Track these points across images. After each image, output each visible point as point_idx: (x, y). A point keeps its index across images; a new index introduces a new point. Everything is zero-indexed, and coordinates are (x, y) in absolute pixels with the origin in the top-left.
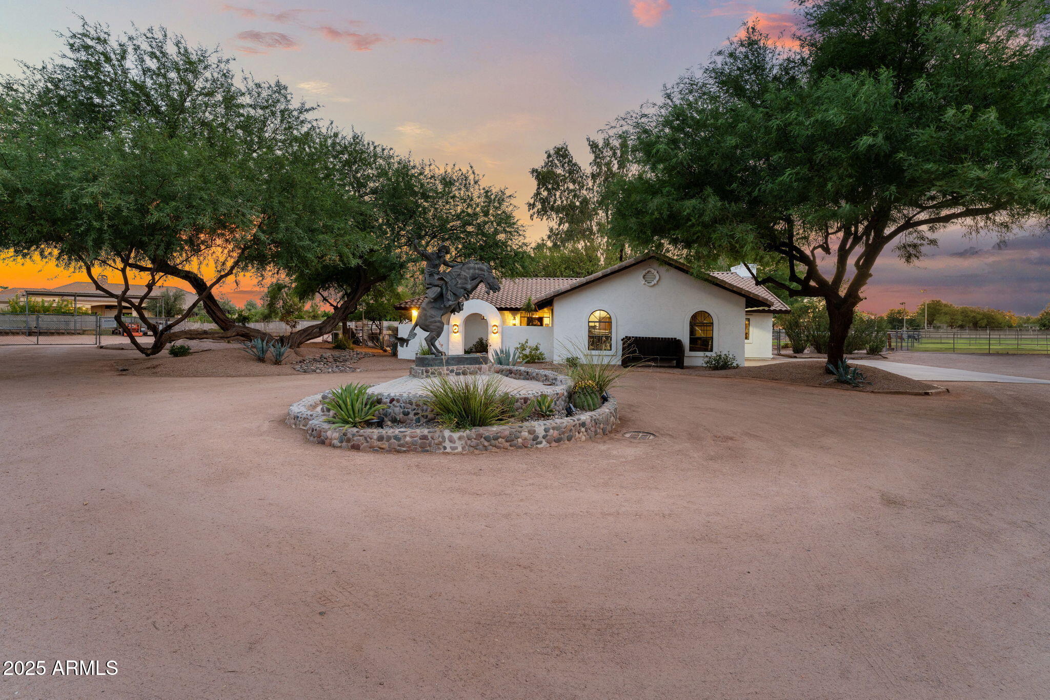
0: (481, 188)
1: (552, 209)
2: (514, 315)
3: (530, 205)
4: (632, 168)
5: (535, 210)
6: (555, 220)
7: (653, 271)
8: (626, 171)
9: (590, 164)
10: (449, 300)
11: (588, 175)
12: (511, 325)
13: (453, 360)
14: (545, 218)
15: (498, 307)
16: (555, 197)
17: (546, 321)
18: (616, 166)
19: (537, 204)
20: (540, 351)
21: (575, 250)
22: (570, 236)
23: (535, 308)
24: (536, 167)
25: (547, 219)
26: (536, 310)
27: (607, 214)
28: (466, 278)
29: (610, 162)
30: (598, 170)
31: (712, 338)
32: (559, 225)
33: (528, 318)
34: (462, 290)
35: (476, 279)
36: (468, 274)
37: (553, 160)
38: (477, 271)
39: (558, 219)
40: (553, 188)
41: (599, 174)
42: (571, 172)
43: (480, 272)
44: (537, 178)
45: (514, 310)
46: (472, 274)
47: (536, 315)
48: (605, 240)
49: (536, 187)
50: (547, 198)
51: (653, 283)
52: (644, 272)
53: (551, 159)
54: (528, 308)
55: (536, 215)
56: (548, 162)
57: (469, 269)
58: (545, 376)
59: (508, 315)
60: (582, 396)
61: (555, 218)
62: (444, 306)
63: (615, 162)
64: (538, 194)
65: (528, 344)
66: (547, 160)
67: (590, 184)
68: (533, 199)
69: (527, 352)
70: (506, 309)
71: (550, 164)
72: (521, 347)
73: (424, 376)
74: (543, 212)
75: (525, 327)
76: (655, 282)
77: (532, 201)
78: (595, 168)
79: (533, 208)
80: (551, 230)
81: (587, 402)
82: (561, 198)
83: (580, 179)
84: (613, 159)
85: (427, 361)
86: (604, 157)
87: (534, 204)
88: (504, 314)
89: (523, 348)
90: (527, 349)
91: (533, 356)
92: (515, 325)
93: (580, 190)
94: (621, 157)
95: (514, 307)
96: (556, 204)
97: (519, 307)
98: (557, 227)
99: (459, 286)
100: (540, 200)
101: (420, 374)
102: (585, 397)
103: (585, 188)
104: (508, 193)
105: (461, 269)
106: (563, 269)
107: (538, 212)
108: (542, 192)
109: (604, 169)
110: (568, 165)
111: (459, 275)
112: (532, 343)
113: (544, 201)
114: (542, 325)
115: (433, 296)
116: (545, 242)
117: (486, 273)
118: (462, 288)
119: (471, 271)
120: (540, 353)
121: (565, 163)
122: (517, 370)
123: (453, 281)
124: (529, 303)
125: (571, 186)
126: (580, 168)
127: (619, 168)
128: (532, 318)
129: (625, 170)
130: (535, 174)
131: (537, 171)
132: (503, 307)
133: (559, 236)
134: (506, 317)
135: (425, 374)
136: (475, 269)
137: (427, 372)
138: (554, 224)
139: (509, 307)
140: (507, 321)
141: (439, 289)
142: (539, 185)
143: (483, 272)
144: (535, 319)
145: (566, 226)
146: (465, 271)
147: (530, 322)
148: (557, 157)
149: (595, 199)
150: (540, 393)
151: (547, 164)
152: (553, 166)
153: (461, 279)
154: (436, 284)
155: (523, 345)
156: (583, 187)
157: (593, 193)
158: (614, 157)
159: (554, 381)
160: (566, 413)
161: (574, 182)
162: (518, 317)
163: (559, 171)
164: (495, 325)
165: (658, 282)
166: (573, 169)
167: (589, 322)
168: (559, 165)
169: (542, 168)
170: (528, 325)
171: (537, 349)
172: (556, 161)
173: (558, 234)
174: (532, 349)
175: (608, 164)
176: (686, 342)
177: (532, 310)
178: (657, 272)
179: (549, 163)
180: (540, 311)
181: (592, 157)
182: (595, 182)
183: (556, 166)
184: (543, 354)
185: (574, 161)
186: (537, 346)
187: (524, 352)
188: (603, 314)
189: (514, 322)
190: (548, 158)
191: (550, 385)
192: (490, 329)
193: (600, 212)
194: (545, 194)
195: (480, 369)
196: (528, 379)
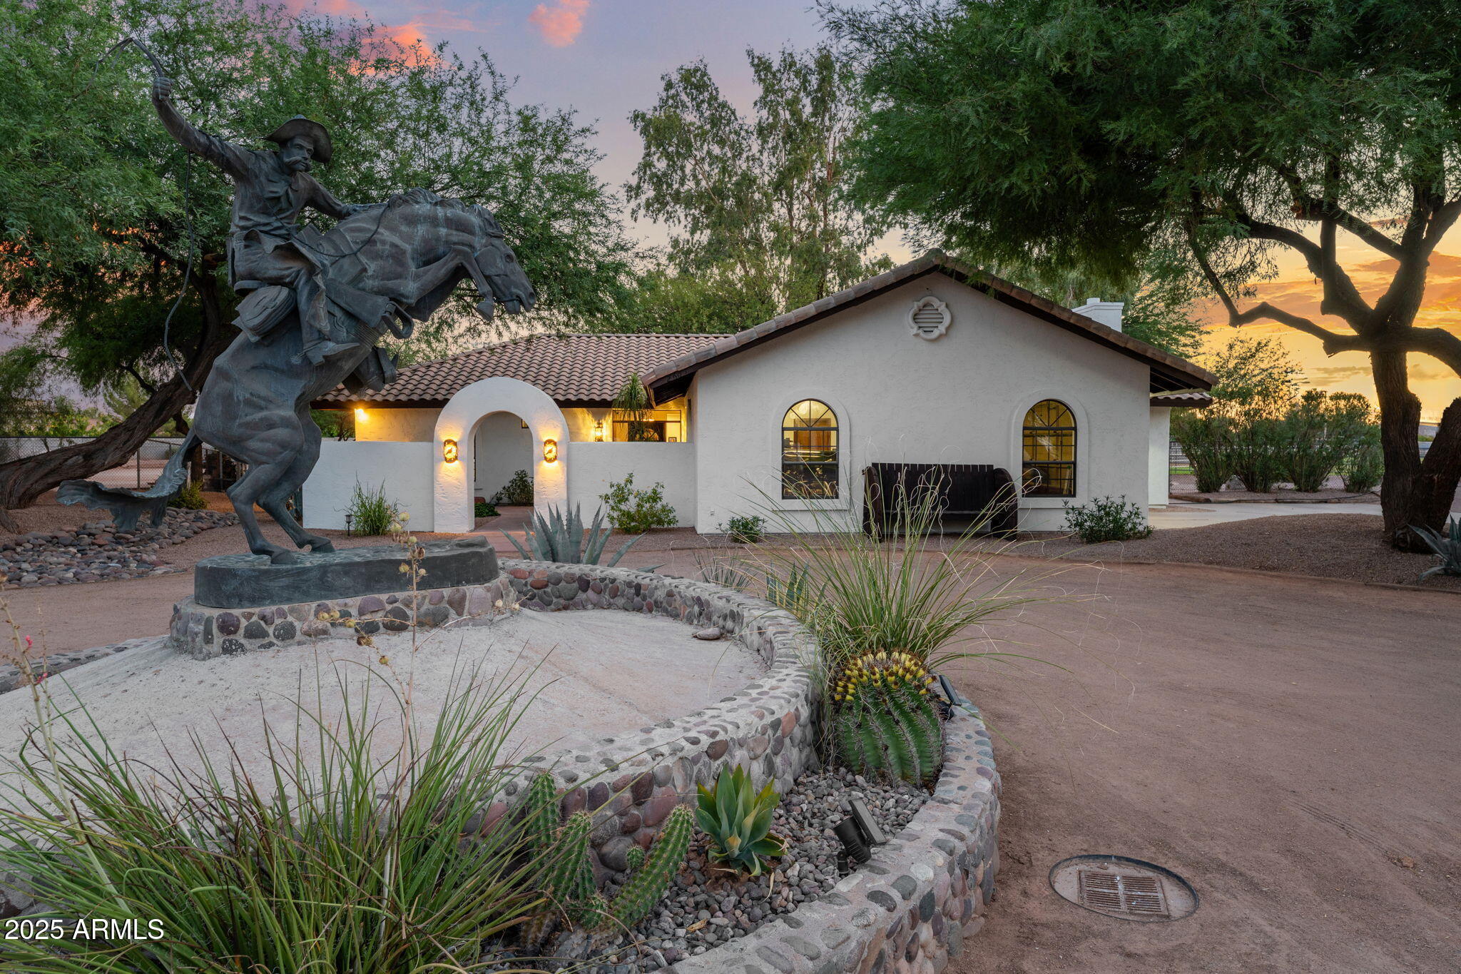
0: (511, 109)
1: (677, 198)
2: (599, 419)
3: (630, 188)
4: (840, 114)
5: (643, 198)
6: (683, 222)
7: (936, 303)
8: (830, 120)
9: (755, 104)
10: (322, 337)
11: (751, 129)
12: (591, 439)
13: (346, 573)
14: (661, 217)
15: (561, 398)
16: (683, 172)
17: (671, 431)
18: (808, 110)
19: (646, 186)
20: (664, 502)
21: (725, 282)
22: (715, 252)
23: (649, 399)
24: (642, 109)
25: (666, 220)
26: (649, 406)
27: (790, 211)
28: (397, 255)
29: (796, 100)
30: (771, 120)
31: (1075, 464)
32: (693, 233)
33: (631, 424)
34: (381, 300)
35: (437, 259)
36: (408, 238)
37: (678, 95)
38: (443, 231)
39: (689, 219)
40: (678, 153)
41: (772, 127)
42: (715, 122)
43: (456, 236)
44: (644, 131)
45: (598, 406)
46: (425, 241)
47: (651, 417)
48: (788, 262)
49: (642, 152)
50: (665, 174)
51: (936, 333)
52: (916, 306)
53: (672, 92)
54: (630, 401)
55: (642, 212)
56: (668, 97)
57: (412, 221)
58: (698, 600)
59: (585, 420)
60: (875, 723)
61: (682, 218)
62: (306, 359)
63: (807, 101)
64: (647, 165)
65: (634, 487)
66: (664, 94)
67: (755, 148)
68: (636, 176)
69: (631, 505)
70: (580, 404)
71: (670, 102)
72: (614, 495)
73: (216, 646)
74: (658, 205)
75: (624, 444)
76: (942, 328)
77: (634, 181)
78: (764, 113)
79: (637, 195)
80: (675, 243)
81: (898, 746)
82: (695, 177)
83: (733, 137)
84: (802, 94)
85: (234, 583)
86: (782, 92)
87: (639, 187)
88: (575, 416)
89: (620, 495)
90: (631, 497)
91: (645, 516)
92: (600, 440)
93: (734, 157)
94: (820, 89)
95: (597, 399)
96: (686, 187)
97: (609, 399)
98: (687, 236)
99: (370, 283)
100: (651, 179)
101: (199, 639)
102: (890, 729)
103: (744, 156)
104: (577, 126)
105: (379, 220)
106: (705, 319)
107: (648, 205)
108: (656, 163)
109: (785, 115)
110: (710, 105)
111: (370, 241)
112: (642, 485)
113: (659, 181)
114: (662, 438)
115: (257, 321)
116: (662, 268)
117: (479, 241)
118: (380, 292)
119: (421, 230)
120: (664, 509)
121: (703, 101)
122: (603, 580)
123: (346, 263)
124: (633, 388)
125: (716, 150)
126: (733, 113)
127: (814, 114)
128: (640, 423)
129: (827, 118)
130: (640, 124)
131: (643, 117)
132: (573, 398)
133: (692, 256)
134: (580, 421)
135: (218, 638)
136: (434, 221)
137: (228, 627)
138: (681, 231)
139: (585, 398)
140: (584, 431)
141: (285, 292)
142: (648, 147)
143: (465, 237)
144: (648, 425)
145: (704, 237)
146: (393, 230)
147: (637, 432)
148: (685, 88)
149: (766, 179)
150: (706, 741)
151: (664, 102)
152: (677, 107)
153: (376, 256)
154: (272, 273)
155: (620, 488)
156: (740, 154)
157: (761, 166)
158: (805, 89)
159: (729, 624)
160: (839, 847)
161: (722, 143)
162: (607, 423)
163: (690, 117)
164: (549, 441)
165: (948, 329)
166: (720, 116)
167: (784, 429)
168: (689, 104)
169: (655, 109)
170: (631, 438)
171: (655, 497)
172: (684, 97)
173: (689, 252)
174: (643, 499)
175: (793, 104)
176: (1016, 473)
177: (640, 406)
178: (947, 306)
179: (670, 100)
180: (660, 408)
181: (758, 91)
182: (765, 142)
183: (684, 105)
184: (670, 511)
185: (721, 99)
186: (655, 492)
187: (623, 507)
188: (818, 410)
189: (598, 434)
190: (666, 90)
191: (717, 639)
192: (537, 450)
193: (776, 205)
194: (661, 165)
195: (458, 605)
196: (639, 610)
